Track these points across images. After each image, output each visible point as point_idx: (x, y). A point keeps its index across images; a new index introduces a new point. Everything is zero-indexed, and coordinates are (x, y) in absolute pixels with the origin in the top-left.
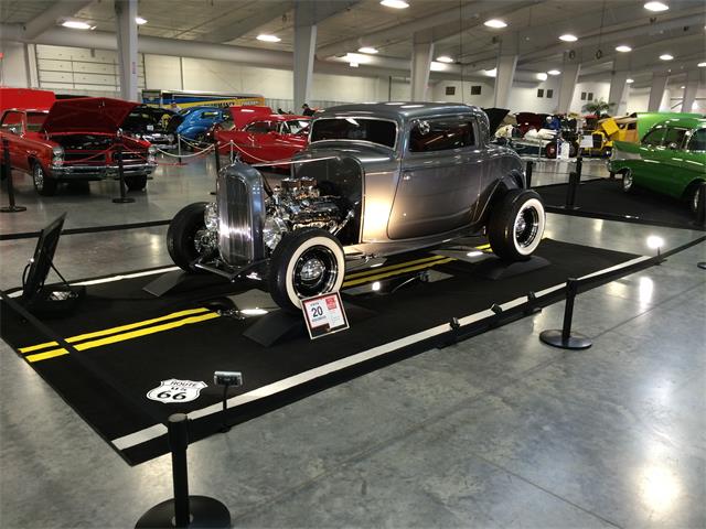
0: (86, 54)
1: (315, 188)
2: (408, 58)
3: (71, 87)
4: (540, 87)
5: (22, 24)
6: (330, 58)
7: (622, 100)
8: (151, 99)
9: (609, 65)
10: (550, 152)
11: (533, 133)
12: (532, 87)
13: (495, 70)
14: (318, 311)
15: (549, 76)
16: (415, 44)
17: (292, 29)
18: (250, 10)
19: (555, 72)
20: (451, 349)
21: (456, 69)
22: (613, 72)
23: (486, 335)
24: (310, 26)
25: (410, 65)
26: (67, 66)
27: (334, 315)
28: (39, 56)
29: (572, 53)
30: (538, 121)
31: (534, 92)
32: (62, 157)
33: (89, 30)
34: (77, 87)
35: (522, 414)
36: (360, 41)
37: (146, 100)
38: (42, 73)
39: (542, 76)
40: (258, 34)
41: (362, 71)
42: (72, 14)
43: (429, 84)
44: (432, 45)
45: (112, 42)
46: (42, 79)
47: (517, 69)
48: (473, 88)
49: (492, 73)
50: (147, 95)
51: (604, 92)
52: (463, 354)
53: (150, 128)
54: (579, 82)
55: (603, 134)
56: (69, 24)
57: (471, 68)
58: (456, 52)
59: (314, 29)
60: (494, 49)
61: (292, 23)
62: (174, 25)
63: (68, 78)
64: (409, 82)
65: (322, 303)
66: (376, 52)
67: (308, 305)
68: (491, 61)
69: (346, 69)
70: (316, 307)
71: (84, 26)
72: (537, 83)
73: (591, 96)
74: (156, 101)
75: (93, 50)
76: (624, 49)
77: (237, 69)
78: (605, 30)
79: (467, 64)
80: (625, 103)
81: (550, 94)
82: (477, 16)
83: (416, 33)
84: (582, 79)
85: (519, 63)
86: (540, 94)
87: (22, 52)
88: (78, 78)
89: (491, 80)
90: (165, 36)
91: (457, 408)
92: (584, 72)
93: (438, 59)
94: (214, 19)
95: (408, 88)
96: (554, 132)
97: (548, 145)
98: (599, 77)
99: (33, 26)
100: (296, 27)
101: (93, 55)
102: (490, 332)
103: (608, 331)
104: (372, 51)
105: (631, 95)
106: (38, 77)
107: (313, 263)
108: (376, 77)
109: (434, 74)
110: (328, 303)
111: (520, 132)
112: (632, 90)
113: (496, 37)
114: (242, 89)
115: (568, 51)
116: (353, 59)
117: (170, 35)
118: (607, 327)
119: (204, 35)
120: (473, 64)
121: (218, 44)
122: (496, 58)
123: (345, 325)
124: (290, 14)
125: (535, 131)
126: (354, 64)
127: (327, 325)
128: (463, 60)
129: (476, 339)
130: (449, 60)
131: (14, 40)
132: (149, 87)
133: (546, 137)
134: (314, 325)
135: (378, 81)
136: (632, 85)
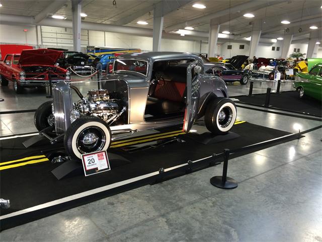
0: (63, 30)
1: (107, 95)
2: (208, 32)
3: (56, 44)
4: (273, 46)
5: (33, 17)
6: (170, 32)
7: (314, 52)
8: (91, 50)
9: (308, 35)
10: (270, 76)
11: (263, 67)
12: (269, 46)
13: (251, 37)
14: (92, 161)
15: (278, 40)
16: (211, 25)
17: (153, 19)
18: (134, 10)
19: (280, 39)
20: (157, 186)
21: (232, 37)
22: (310, 39)
23: (181, 177)
24: (161, 17)
25: (208, 35)
26: (54, 35)
27: (102, 163)
28: (42, 31)
29: (288, 30)
30: (266, 62)
31: (271, 48)
32: (24, 76)
33: (64, 20)
34: (59, 45)
35: (172, 232)
36: (186, 23)
37: (88, 51)
38: (43, 38)
39: (274, 41)
40: (138, 21)
41: (187, 38)
42: (55, 12)
43: (218, 44)
44: (219, 26)
45: (70, 24)
46: (43, 41)
47: (261, 37)
48: (240, 46)
49: (249, 39)
50: (89, 49)
51: (305, 49)
52: (163, 189)
53: (83, 63)
54: (292, 43)
55: (298, 68)
56: (54, 17)
57: (239, 36)
58: (231, 29)
59: (162, 19)
60: (249, 27)
61: (153, 16)
62: (101, 17)
63: (55, 40)
64: (208, 43)
65: (95, 157)
66: (193, 29)
67: (86, 158)
68: (248, 33)
69: (179, 37)
70: (91, 159)
71: (61, 17)
72: (272, 44)
73: (299, 50)
74: (92, 51)
75: (66, 29)
76: (314, 28)
77: (130, 36)
78: (303, 19)
79: (237, 35)
80: (315, 54)
81: (278, 49)
82: (239, 12)
83: (211, 20)
84: (293, 42)
85: (262, 34)
86: (273, 49)
87: (35, 29)
88: (59, 41)
89: (248, 42)
90: (98, 22)
91: (137, 225)
92: (295, 39)
93: (223, 32)
94: (118, 14)
95: (207, 46)
96: (274, 67)
97: (270, 74)
98: (303, 41)
99: (38, 17)
100: (154, 18)
101: (66, 31)
102: (185, 176)
103: (252, 178)
104: (191, 28)
105: (319, 50)
106: (42, 40)
107: (92, 135)
108: (194, 41)
109: (220, 39)
110: (98, 156)
111: (257, 67)
112: (319, 48)
113: (251, 22)
114: (132, 46)
115: (286, 29)
116: (182, 32)
117: (99, 22)
118: (252, 176)
119: (114, 21)
120: (240, 35)
121: (121, 26)
122: (251, 32)
123: (108, 168)
124: (152, 12)
125: (264, 66)
126: (183, 34)
127: (97, 169)
128: (235, 33)
129: (174, 180)
130: (228, 33)
131: (30, 24)
132: (90, 45)
133: (269, 69)
134: (88, 168)
135: (195, 42)
136: (320, 45)
